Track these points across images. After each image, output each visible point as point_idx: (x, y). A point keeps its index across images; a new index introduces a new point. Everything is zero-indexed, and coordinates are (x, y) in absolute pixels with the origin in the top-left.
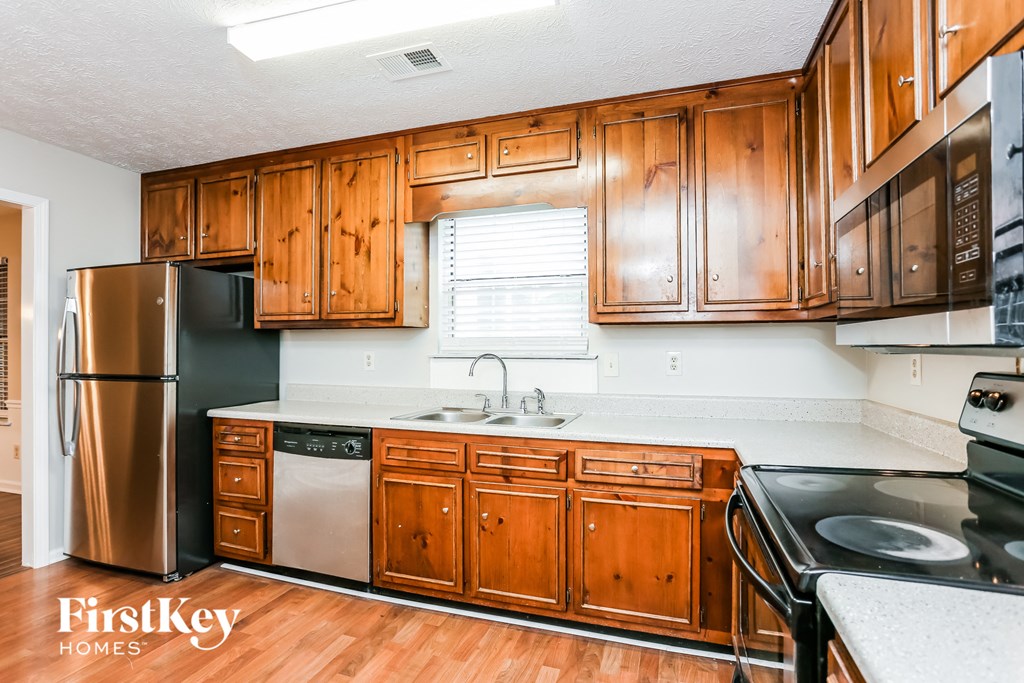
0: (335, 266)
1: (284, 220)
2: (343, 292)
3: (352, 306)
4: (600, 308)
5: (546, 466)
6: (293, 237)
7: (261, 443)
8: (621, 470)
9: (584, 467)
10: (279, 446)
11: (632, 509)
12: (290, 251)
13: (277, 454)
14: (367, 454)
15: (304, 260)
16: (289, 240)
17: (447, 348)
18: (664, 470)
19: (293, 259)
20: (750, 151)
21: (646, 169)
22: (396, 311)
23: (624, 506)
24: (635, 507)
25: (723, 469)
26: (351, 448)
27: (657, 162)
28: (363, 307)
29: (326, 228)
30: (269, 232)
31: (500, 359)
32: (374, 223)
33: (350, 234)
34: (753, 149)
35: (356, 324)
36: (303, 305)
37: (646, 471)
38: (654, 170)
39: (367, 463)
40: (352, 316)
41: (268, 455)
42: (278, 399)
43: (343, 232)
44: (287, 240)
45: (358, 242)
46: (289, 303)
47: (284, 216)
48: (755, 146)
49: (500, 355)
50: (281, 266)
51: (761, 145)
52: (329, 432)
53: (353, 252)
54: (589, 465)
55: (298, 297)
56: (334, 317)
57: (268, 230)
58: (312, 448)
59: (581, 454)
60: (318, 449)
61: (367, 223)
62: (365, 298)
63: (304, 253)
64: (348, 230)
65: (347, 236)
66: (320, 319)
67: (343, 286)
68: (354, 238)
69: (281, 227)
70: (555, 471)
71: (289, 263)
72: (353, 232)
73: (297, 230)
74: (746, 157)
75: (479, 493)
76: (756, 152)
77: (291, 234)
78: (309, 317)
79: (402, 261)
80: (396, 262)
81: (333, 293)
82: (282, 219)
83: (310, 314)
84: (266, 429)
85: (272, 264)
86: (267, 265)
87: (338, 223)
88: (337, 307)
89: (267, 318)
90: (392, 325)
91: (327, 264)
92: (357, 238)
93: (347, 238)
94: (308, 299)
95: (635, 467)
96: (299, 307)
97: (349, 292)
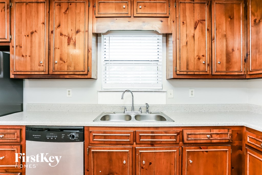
0: (57, 50)
1: (28, 26)
2: (61, 62)
3: (66, 68)
4: (178, 73)
5: (171, 138)
6: (34, 34)
7: (17, 137)
8: (202, 137)
9: (188, 137)
10: (29, 137)
11: (206, 152)
12: (31, 41)
13: (28, 142)
14: (82, 138)
15: (40, 46)
16: (31, 36)
17: (105, 87)
18: (218, 136)
19: (33, 45)
20: (230, 19)
21: (195, 21)
22: (88, 71)
23: (203, 151)
24: (207, 151)
25: (237, 133)
26: (73, 136)
27: (199, 19)
28: (72, 69)
29: (52, 32)
30: (19, 31)
31: (131, 92)
32: (78, 32)
33: (65, 36)
34: (231, 19)
35: (67, 77)
36: (39, 67)
37: (212, 137)
38: (197, 22)
39: (82, 143)
40: (66, 73)
41: (22, 143)
42: (22, 111)
43: (61, 34)
44: (30, 36)
45: (69, 39)
46: (31, 66)
47: (28, 24)
48: (231, 17)
49: (131, 90)
50: (26, 48)
51: (233, 17)
52: (59, 129)
53: (66, 43)
54: (189, 136)
55: (37, 63)
56: (56, 73)
57: (19, 30)
58: (50, 138)
59: (186, 132)
60: (54, 138)
61: (74, 32)
62: (73, 65)
63: (40, 43)
64: (64, 34)
65: (64, 36)
66: (48, 74)
67: (61, 59)
68: (67, 38)
69: (26, 30)
70: (175, 140)
71: (31, 47)
72: (67, 35)
73: (36, 31)
74: (228, 21)
75: (141, 152)
76: (232, 20)
77: (32, 33)
78: (43, 73)
79: (91, 49)
80: (88, 50)
81: (56, 62)
82: (26, 26)
83: (43, 71)
84: (21, 130)
85: (21, 47)
86: (18, 47)
87: (58, 30)
88: (58, 68)
89: (18, 73)
90: (86, 77)
91: (52, 49)
92: (69, 38)
93: (63, 37)
94: (41, 65)
95: (208, 136)
96: (37, 68)
97: (64, 62)
